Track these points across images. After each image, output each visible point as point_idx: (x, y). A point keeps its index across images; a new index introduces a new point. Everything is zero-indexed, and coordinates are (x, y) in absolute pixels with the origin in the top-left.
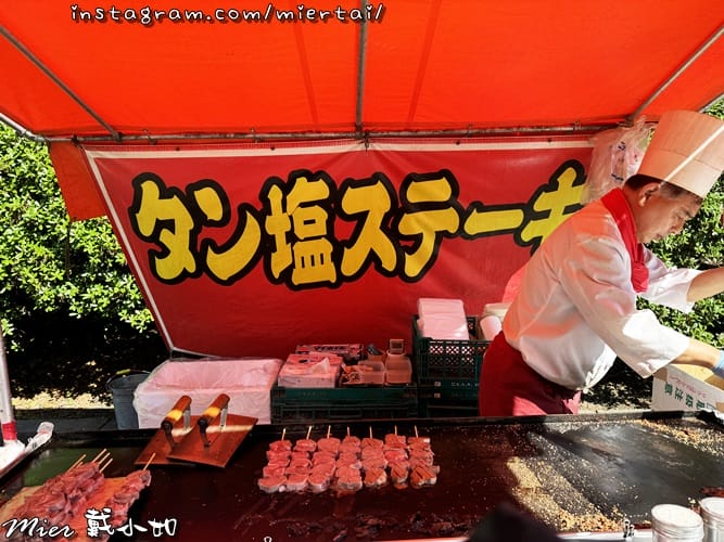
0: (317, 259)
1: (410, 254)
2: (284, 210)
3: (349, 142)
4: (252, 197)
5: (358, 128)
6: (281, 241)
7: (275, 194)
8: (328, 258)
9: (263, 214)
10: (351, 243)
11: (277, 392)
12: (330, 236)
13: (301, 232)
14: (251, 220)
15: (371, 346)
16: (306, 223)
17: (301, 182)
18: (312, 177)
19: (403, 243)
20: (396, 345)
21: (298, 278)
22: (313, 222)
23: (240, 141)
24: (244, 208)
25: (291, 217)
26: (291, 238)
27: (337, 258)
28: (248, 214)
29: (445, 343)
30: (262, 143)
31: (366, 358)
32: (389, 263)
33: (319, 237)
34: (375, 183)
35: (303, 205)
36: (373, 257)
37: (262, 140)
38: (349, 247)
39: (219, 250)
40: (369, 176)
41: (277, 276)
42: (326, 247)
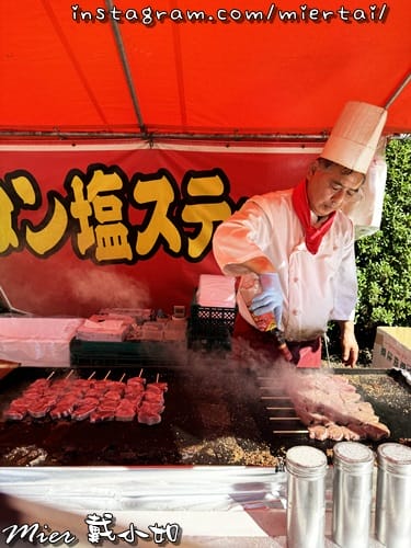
0: (116, 241)
1: (193, 238)
2: (86, 198)
3: (137, 141)
4: (58, 186)
5: (143, 129)
6: (84, 223)
7: (77, 183)
8: (124, 240)
9: (68, 201)
10: (143, 228)
11: (75, 343)
12: (125, 221)
13: (101, 216)
14: (58, 205)
15: (160, 311)
16: (105, 209)
17: (98, 174)
18: (107, 171)
19: (185, 229)
20: (178, 311)
21: (101, 255)
22: (110, 209)
23: (46, 138)
24: (52, 195)
25: (91, 204)
26: (93, 221)
27: (132, 240)
28: (56, 200)
29: (211, 309)
30: (65, 140)
31: (155, 320)
32: (175, 246)
33: (116, 222)
34: (160, 178)
35: (101, 194)
36: (161, 241)
37: (65, 138)
38: (142, 231)
39: (36, 229)
40: (155, 171)
41: (83, 253)
42: (123, 231)
